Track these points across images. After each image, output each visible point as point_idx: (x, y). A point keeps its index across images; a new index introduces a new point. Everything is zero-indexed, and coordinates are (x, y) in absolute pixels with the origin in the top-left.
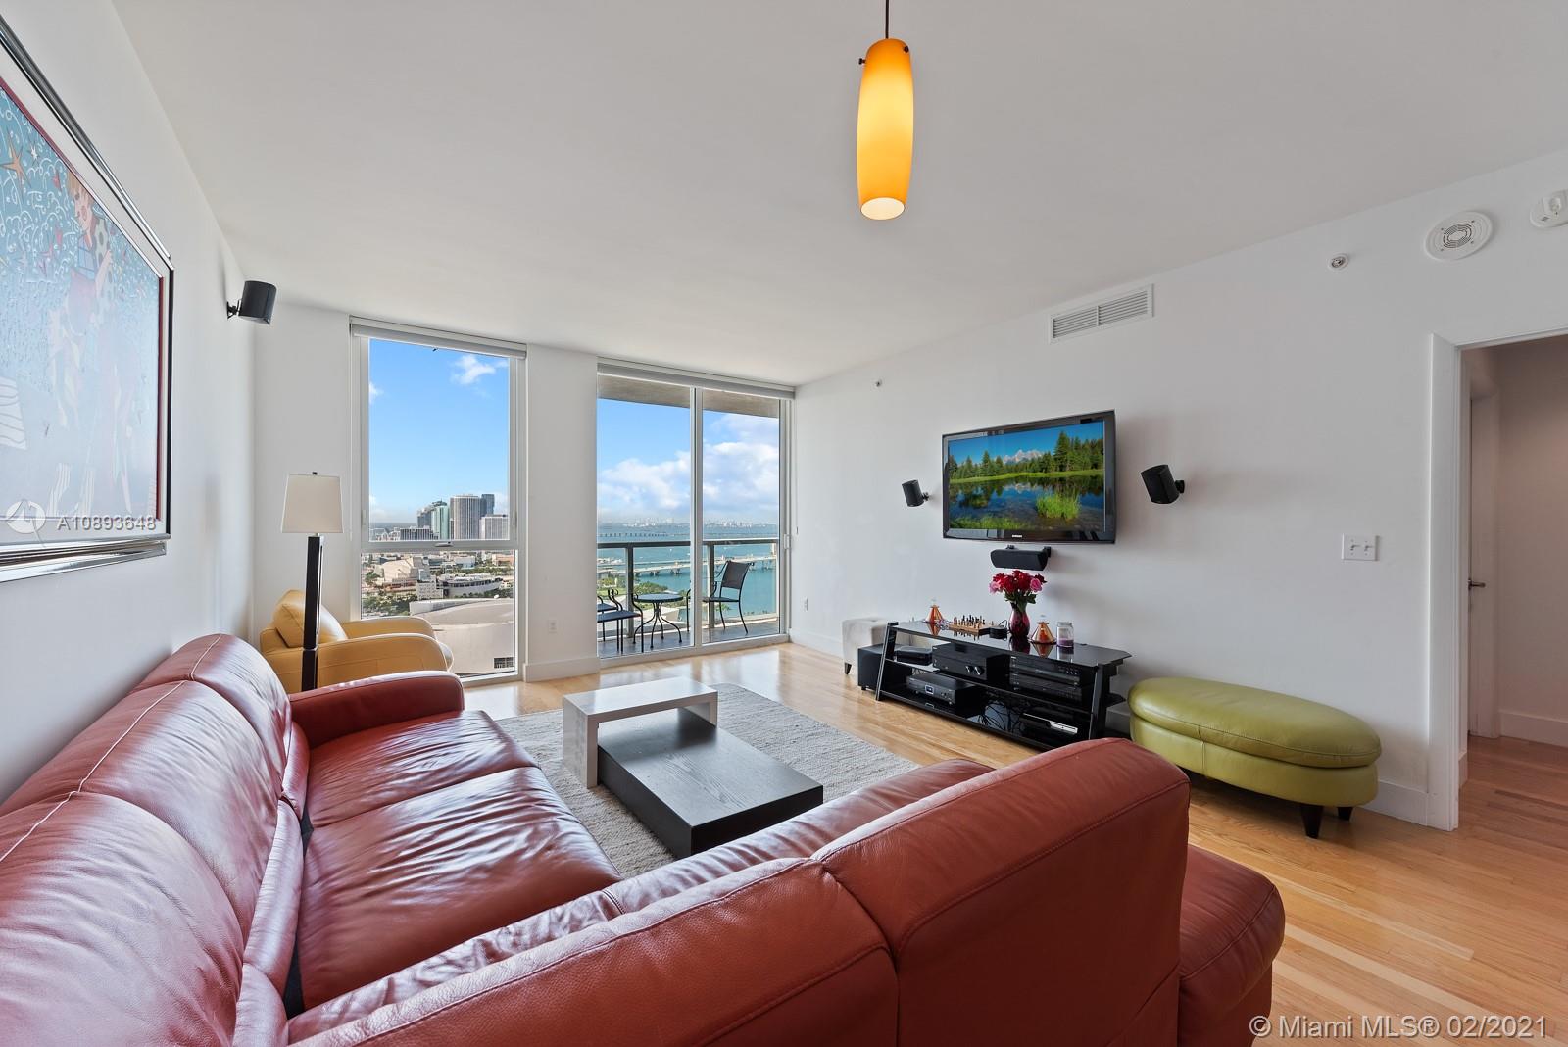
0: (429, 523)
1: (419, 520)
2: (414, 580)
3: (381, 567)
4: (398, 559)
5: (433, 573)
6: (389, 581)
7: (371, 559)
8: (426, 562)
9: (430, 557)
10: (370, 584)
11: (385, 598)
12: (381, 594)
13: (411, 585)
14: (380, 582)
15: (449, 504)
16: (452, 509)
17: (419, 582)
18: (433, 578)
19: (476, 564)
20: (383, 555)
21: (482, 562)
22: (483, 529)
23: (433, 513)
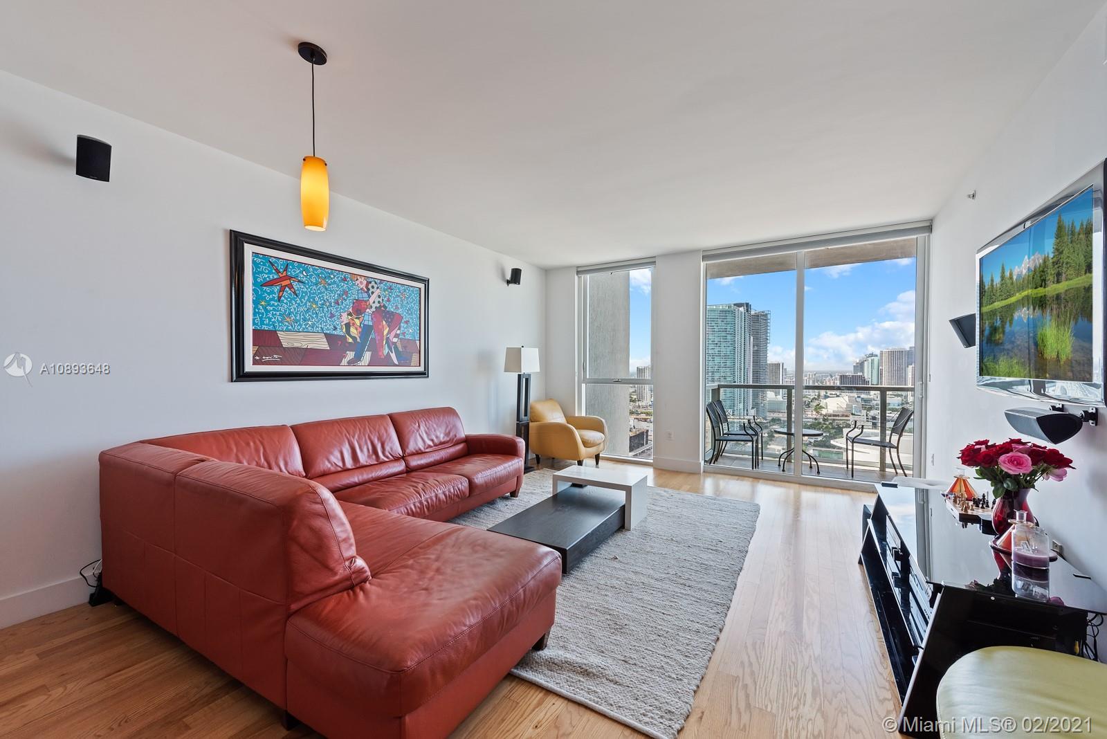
0: (862, 370)
1: (854, 370)
2: (849, 412)
3: (825, 401)
4: (838, 396)
5: (865, 408)
6: (830, 411)
7: (819, 396)
8: (859, 400)
9: (863, 396)
10: (818, 412)
11: (827, 423)
12: (824, 420)
13: (847, 416)
14: (824, 412)
15: (879, 356)
16: (882, 359)
17: (852, 414)
18: (864, 412)
19: (902, 404)
20: (826, 393)
21: (907, 403)
22: (910, 375)
23: (866, 363)
